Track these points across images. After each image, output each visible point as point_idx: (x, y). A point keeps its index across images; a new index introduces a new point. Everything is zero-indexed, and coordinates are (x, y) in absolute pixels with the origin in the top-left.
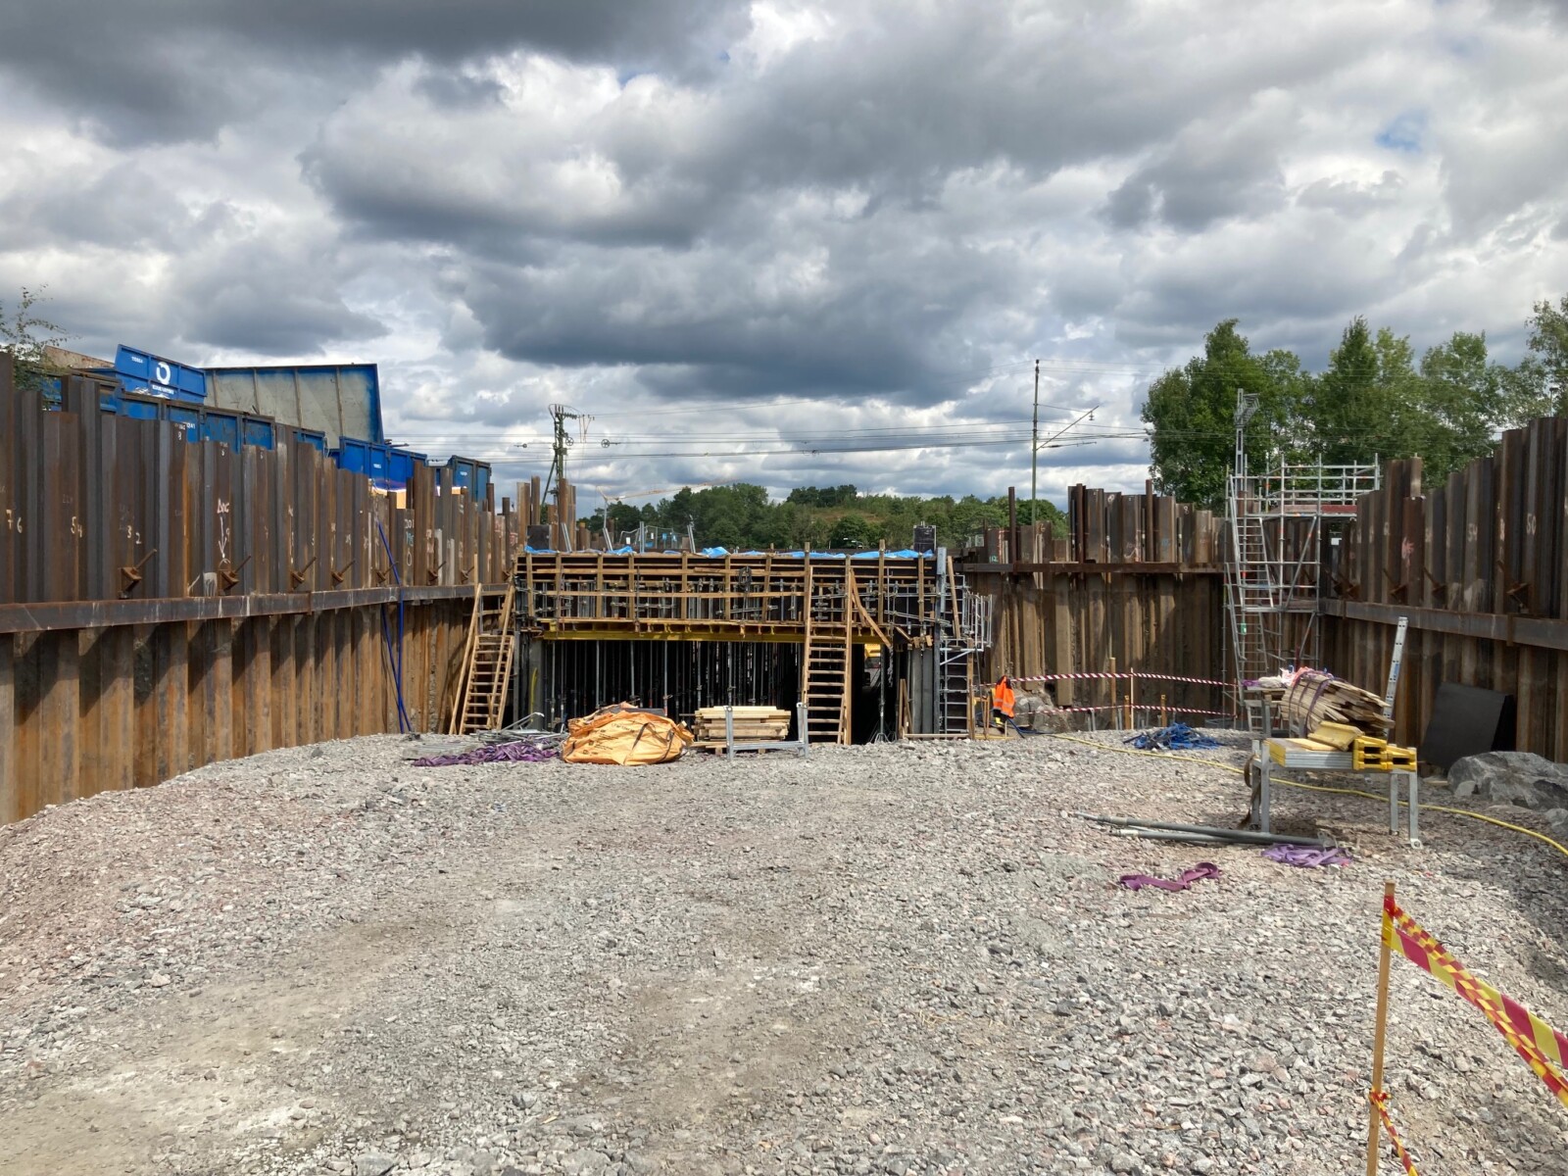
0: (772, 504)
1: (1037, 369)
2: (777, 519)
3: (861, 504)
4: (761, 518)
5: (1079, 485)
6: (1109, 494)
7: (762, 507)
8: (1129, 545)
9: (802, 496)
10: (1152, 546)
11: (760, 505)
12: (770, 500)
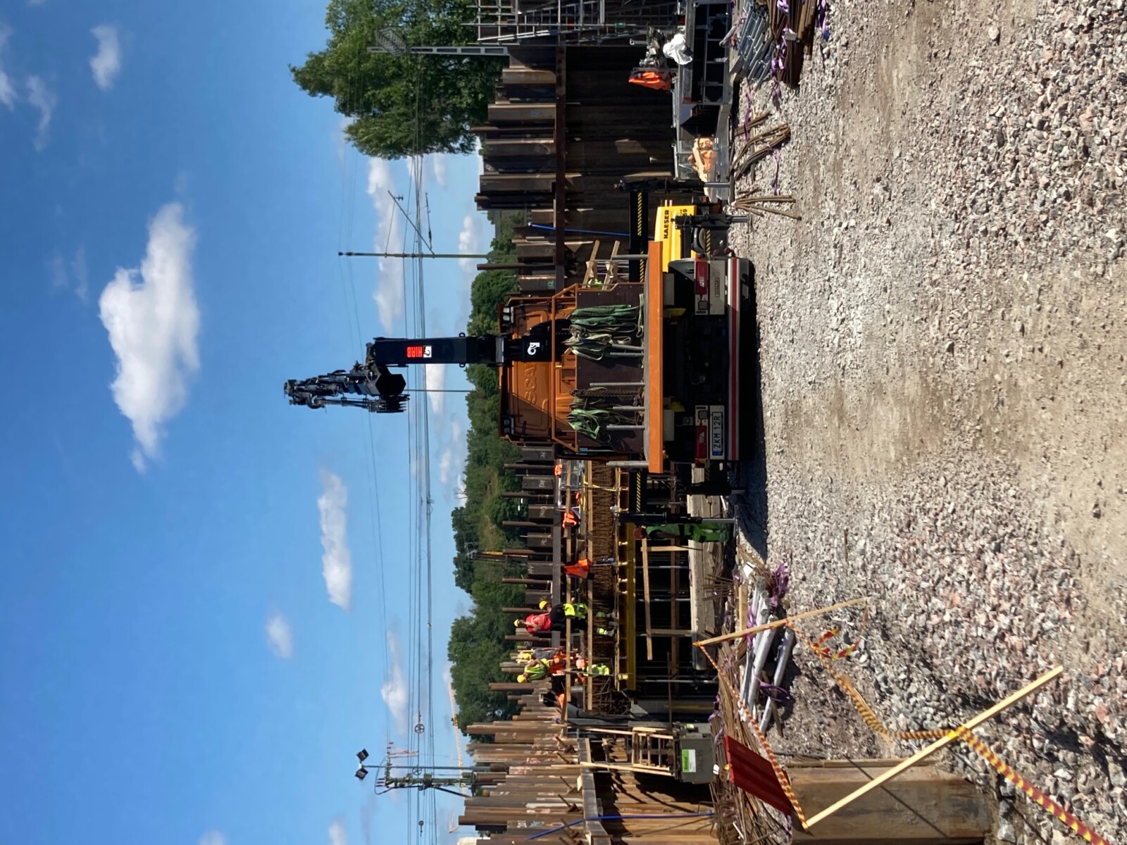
0: (473, 611)
1: (350, 254)
2: (493, 603)
3: (474, 502)
4: (492, 624)
5: (477, 200)
6: (486, 170)
7: (478, 623)
8: (537, 150)
9: (464, 575)
10: (539, 127)
11: (474, 627)
12: (468, 615)
